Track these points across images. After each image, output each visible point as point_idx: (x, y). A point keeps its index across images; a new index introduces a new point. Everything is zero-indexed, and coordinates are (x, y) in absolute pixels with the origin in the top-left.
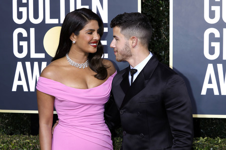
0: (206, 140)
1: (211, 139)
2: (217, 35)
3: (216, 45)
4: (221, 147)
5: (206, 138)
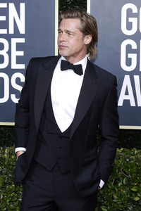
0: (122, 151)
1: (127, 150)
2: (134, 46)
3: (133, 56)
4: (137, 158)
5: (122, 149)
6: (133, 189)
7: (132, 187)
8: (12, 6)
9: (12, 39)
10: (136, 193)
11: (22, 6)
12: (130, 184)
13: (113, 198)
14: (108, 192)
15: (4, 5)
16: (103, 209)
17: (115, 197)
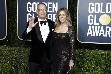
6: (92, 63)
7: (92, 62)
8: (53, 3)
9: (54, 14)
10: (93, 64)
11: (57, 3)
12: (91, 61)
13: (85, 66)
14: (84, 64)
15: (51, 3)
16: (82, 69)
17: (86, 65)
